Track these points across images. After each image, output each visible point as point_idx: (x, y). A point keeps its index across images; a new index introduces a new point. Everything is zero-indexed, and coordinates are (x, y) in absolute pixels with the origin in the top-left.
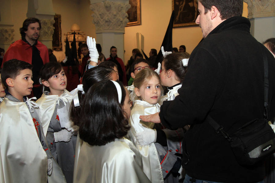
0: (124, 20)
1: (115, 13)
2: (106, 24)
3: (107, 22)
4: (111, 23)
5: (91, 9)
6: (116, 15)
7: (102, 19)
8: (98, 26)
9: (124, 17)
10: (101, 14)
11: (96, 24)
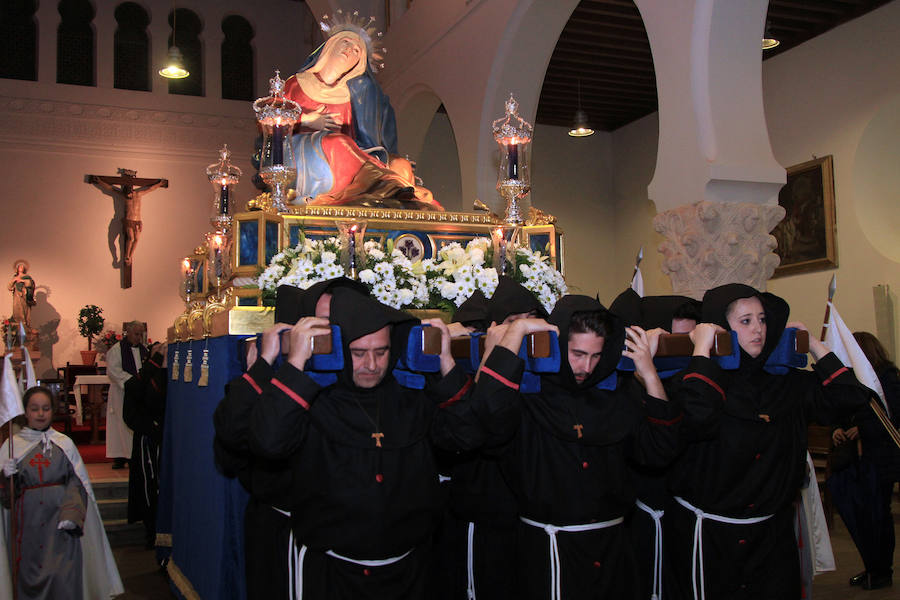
0: (764, 259)
1: (733, 239)
2: (706, 273)
3: (707, 265)
4: (723, 270)
5: (658, 229)
6: (736, 244)
7: (692, 257)
8: (681, 281)
9: (764, 247)
10: (689, 242)
11: (673, 274)
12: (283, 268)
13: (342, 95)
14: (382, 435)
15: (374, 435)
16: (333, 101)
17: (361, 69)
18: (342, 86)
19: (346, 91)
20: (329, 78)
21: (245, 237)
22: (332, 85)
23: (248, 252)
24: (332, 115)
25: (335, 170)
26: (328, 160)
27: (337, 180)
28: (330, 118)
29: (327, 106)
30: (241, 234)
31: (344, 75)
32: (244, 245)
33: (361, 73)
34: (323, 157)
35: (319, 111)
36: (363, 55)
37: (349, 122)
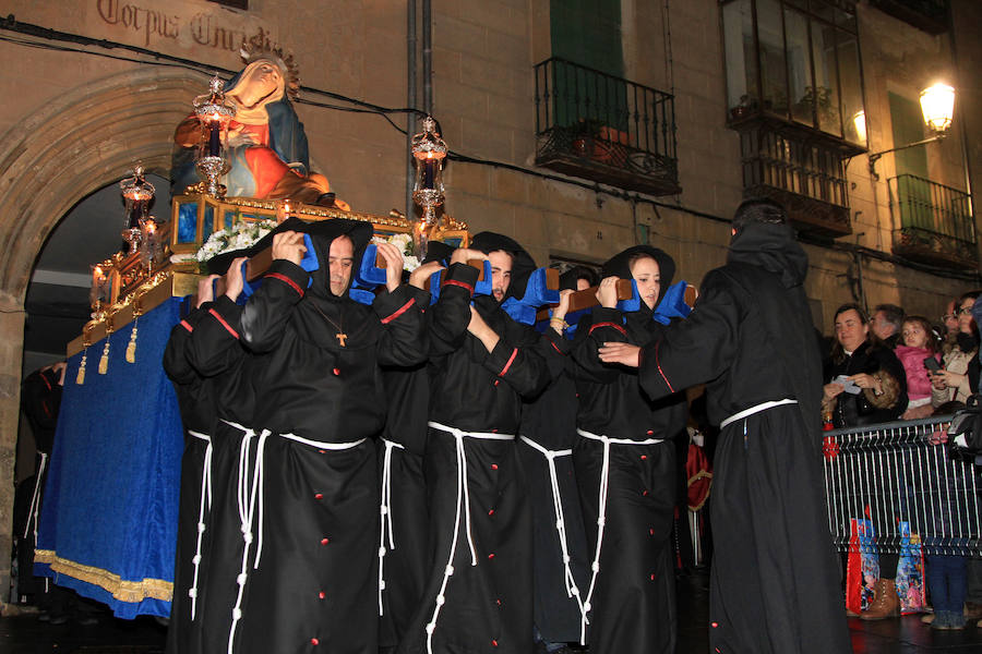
12: (222, 244)
13: (261, 117)
14: (345, 336)
15: (338, 336)
16: (253, 122)
17: (279, 96)
18: (261, 109)
19: (265, 114)
20: (249, 101)
21: (183, 217)
22: (250, 108)
23: (186, 231)
24: (251, 135)
25: (258, 179)
26: (251, 168)
27: (259, 187)
28: (248, 137)
29: (246, 126)
30: (180, 214)
31: (262, 99)
32: (183, 225)
33: (279, 98)
34: (246, 166)
35: (239, 130)
36: (281, 82)
37: (266, 143)
